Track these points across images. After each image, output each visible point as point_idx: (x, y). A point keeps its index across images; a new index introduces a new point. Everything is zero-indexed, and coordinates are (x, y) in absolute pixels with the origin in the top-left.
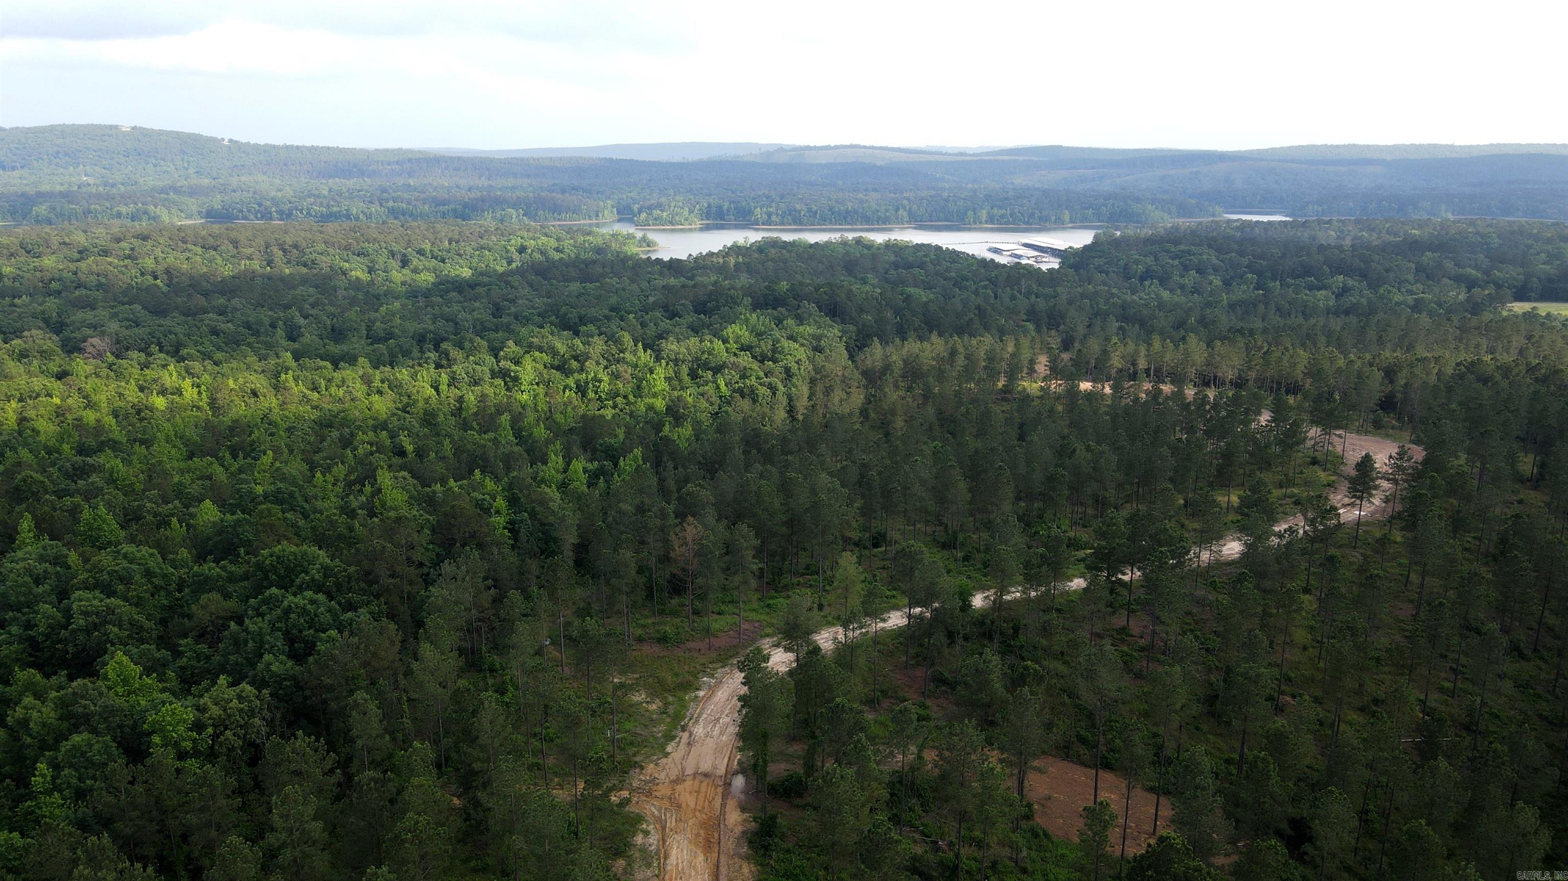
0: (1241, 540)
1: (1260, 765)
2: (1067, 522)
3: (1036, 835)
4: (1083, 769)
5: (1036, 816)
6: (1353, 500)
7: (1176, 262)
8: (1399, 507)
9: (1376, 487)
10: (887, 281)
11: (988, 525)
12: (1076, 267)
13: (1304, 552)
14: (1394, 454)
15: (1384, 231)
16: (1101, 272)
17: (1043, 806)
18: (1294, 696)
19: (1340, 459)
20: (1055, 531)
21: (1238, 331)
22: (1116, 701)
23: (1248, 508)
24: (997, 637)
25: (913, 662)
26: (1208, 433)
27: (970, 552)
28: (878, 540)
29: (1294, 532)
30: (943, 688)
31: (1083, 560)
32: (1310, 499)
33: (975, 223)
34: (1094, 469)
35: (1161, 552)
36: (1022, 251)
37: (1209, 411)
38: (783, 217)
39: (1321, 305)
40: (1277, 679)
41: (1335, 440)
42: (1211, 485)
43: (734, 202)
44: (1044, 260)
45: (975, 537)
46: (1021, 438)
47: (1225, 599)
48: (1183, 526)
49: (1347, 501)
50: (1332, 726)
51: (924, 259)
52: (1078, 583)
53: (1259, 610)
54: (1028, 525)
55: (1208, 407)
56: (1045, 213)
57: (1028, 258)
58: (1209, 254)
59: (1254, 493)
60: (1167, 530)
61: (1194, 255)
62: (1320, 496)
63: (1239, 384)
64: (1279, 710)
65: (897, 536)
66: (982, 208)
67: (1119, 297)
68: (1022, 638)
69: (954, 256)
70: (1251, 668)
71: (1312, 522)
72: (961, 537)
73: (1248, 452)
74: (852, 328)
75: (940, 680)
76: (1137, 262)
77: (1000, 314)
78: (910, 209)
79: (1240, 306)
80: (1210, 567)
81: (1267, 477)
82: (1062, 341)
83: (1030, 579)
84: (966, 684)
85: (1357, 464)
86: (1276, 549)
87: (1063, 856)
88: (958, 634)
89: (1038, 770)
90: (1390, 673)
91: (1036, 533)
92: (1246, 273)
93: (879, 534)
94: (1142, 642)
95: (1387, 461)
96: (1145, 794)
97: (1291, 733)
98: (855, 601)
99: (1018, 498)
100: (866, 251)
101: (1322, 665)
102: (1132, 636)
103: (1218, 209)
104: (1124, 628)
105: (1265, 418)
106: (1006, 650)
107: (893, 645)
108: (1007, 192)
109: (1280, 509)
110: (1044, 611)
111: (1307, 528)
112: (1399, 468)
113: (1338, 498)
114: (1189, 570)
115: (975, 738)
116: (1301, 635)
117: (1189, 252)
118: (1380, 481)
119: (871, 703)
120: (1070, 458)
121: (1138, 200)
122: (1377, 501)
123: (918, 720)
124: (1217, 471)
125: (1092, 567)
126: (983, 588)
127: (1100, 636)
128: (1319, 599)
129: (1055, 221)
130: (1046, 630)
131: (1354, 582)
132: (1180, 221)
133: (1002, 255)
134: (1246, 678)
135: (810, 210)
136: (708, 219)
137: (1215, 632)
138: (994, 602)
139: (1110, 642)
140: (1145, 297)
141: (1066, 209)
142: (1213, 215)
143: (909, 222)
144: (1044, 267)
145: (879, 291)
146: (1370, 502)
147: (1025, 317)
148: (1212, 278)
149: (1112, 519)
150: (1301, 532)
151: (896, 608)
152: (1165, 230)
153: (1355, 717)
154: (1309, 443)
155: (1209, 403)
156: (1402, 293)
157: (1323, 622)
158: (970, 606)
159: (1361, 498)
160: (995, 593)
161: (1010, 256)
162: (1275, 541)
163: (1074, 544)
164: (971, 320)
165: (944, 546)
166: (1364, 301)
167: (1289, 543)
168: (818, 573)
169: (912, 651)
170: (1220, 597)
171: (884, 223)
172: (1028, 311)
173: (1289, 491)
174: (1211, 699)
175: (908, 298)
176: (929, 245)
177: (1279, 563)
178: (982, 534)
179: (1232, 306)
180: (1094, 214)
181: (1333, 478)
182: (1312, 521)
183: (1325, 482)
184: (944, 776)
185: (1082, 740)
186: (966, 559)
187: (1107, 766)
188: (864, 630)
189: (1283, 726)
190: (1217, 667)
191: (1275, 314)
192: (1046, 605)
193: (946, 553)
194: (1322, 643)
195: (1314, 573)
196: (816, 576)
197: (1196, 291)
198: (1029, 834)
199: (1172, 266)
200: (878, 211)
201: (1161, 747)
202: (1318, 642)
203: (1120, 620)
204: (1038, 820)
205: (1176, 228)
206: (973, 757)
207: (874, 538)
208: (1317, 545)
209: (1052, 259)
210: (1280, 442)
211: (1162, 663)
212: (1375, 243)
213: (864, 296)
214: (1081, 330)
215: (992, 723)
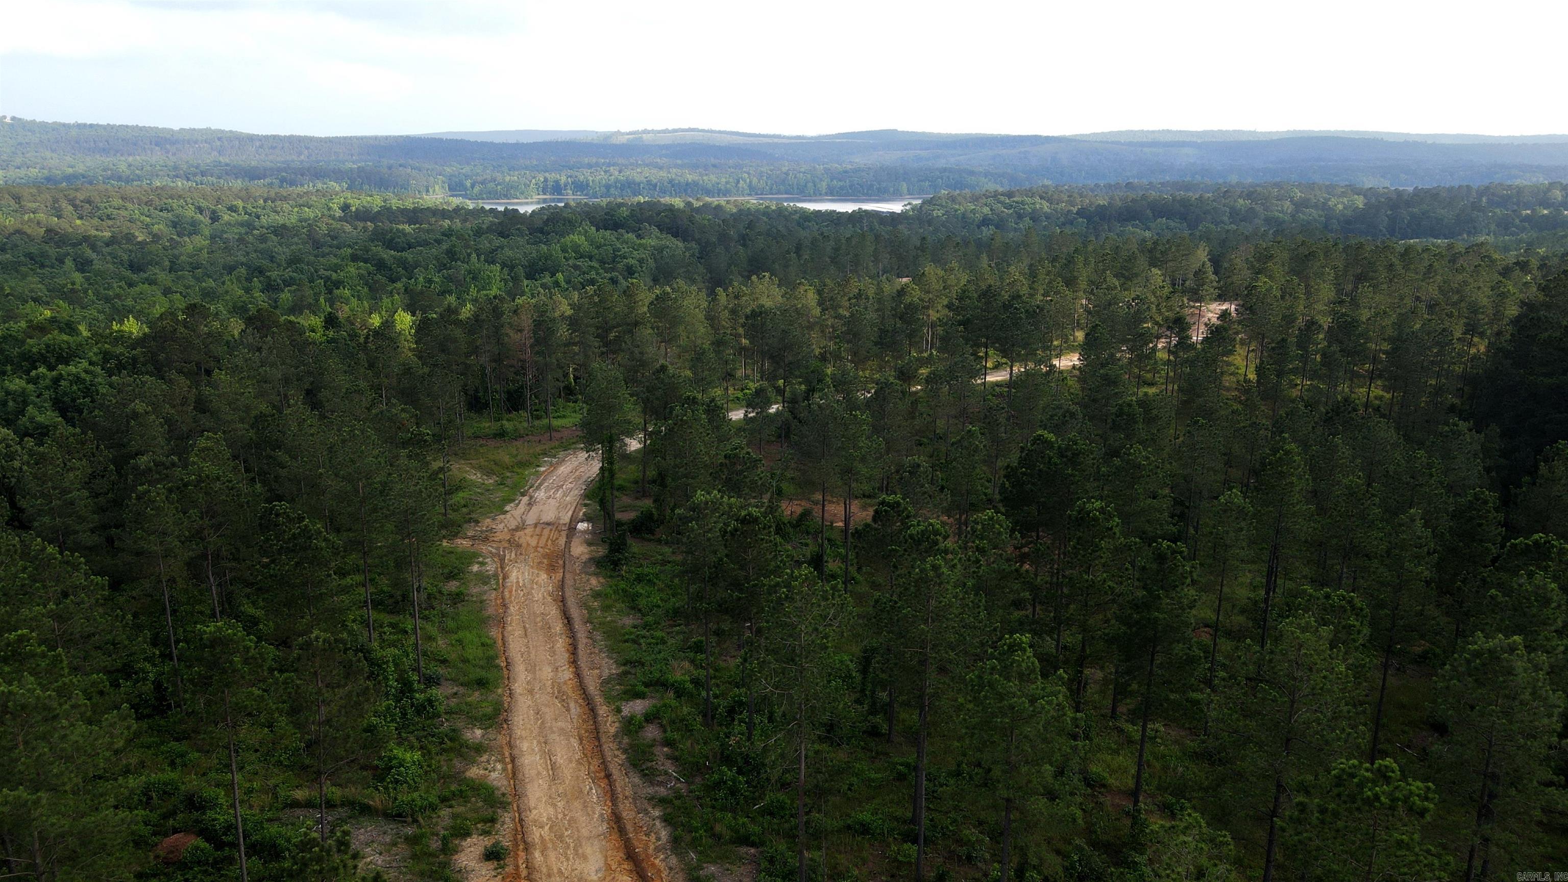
38: (622, 190)
56: (884, 185)
66: (821, 180)
78: (750, 182)
108: (846, 168)
129: (894, 193)
141: (904, 180)
200: (718, 184)
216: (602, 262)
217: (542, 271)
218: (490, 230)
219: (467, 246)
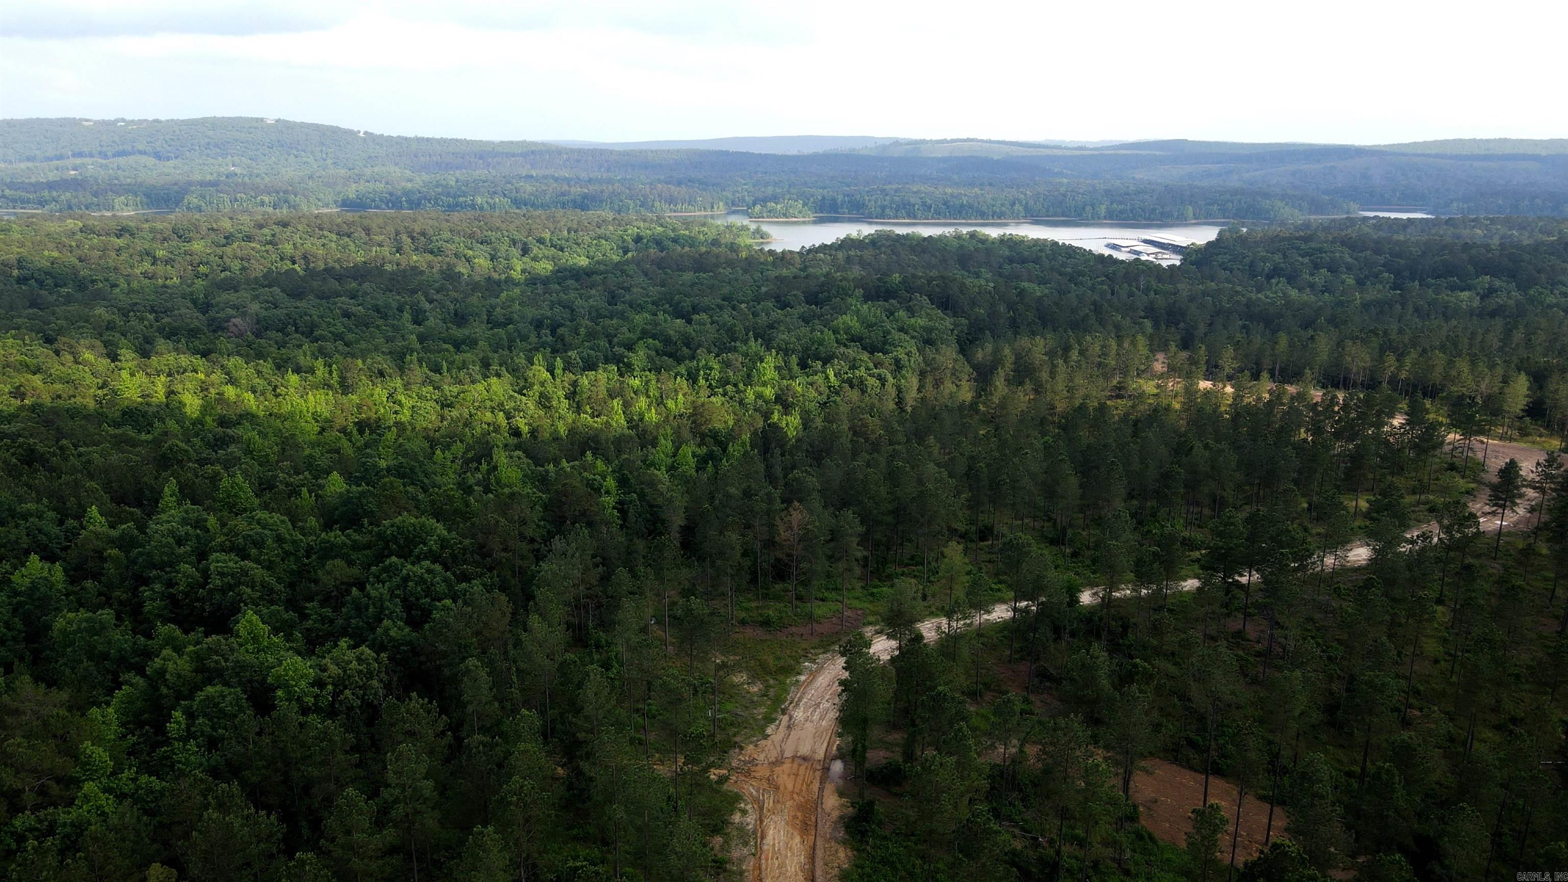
0: (1369, 545)
1: (1384, 777)
2: (1182, 521)
3: (1140, 837)
4: (1193, 773)
5: (1141, 818)
6: (1494, 508)
7: (1306, 260)
8: (1545, 518)
9: (1521, 496)
10: (1000, 275)
11: (1098, 522)
12: (1198, 264)
13: (1438, 560)
14: (1541, 461)
15: (1537, 230)
16: (1225, 269)
17: (1149, 809)
18: (1421, 710)
19: (1481, 466)
20: (1168, 529)
21: (1371, 331)
22: (1229, 706)
23: (1378, 512)
24: (1104, 634)
25: (1017, 657)
26: (1337, 435)
27: (1079, 549)
28: (985, 533)
29: (1427, 538)
30: (1048, 684)
31: (1198, 560)
32: (1447, 506)
33: (1093, 218)
34: (1212, 468)
35: (1282, 553)
36: (1141, 247)
37: (1338, 412)
38: (897, 211)
39: (1465, 307)
40: (1404, 691)
41: (1476, 445)
42: (1337, 487)
43: (848, 195)
44: (1165, 256)
45: (1084, 533)
46: (1135, 434)
47: (1349, 607)
48: (1306, 530)
49: (1487, 509)
50: (1464, 744)
51: (1039, 254)
52: (1191, 584)
53: (1387, 618)
54: (1140, 523)
55: (1336, 409)
56: (1167, 209)
57: (1148, 254)
58: (1342, 252)
59: (1385, 497)
60: (1290, 531)
61: (1325, 252)
62: (1458, 502)
63: (1372, 384)
64: (1406, 723)
65: (1005, 529)
66: (1101, 203)
67: (1243, 296)
68: (1131, 636)
69: (1071, 252)
70: (1377, 676)
71: (1448, 530)
72: (1069, 532)
73: (1379, 456)
74: (964, 321)
75: (1044, 675)
76: (1264, 260)
77: (1117, 311)
78: (1027, 203)
79: (1374, 306)
80: (1335, 572)
81: (1399, 481)
82: (1182, 339)
83: (1142, 576)
84: (1072, 680)
85: (1501, 470)
86: (1408, 556)
87: (1168, 860)
88: (1065, 629)
89: (1145, 770)
90: (1530, 691)
91: (1149, 532)
92: (1381, 272)
93: (986, 527)
94: (1258, 647)
95: (1534, 469)
96: (1258, 802)
97: (1419, 745)
98: (960, 592)
99: (1130, 496)
100: (980, 245)
101: (1454, 679)
102: (1248, 640)
103: (1353, 206)
104: (1240, 632)
105: (1397, 421)
106: (1114, 648)
107: (997, 638)
108: (1128, 187)
109: (1413, 516)
110: (1155, 610)
111: (1442, 536)
112: (1548, 477)
113: (1477, 506)
114: (1312, 574)
115: (1080, 734)
116: (1431, 647)
117: (1321, 250)
118: (1524, 489)
119: (973, 695)
120: (1186, 456)
121: (1266, 196)
122: (1521, 511)
123: (1021, 714)
124: (1345, 473)
125: (1207, 567)
126: (1092, 585)
127: (1213, 639)
128: (1454, 610)
129: (1178, 218)
130: (1156, 629)
131: (1493, 594)
132: (1312, 217)
133: (1120, 251)
134: (1371, 687)
135: (924, 204)
136: (822, 212)
137: (1338, 640)
138: (1103, 599)
139: (1225, 643)
140: (1271, 295)
141: (1190, 204)
142: (1348, 212)
143: (1025, 217)
144: (1165, 264)
145: (992, 285)
146: (1514, 511)
147: (1142, 314)
148: (1344, 277)
149: (1229, 518)
150: (1436, 540)
151: (1002, 601)
152: (1296, 227)
153: (1490, 735)
154: (1447, 448)
155: (1338, 403)
156: (1555, 295)
157: (1457, 634)
158: (1078, 602)
159: (1504, 507)
160: (1105, 590)
161: (1129, 252)
162: (1405, 548)
163: (1189, 544)
164: (1087, 315)
165: (1053, 542)
166: (1511, 302)
167: (1423, 549)
168: (923, 564)
169: (1016, 645)
170: (1344, 604)
171: (999, 218)
172: (1146, 308)
173: (1423, 497)
174: (1331, 709)
175: (1022, 293)
176: (1046, 240)
177: (1410, 570)
178: (1092, 532)
179: (1366, 306)
180: (1219, 210)
181: (1473, 485)
182: (1447, 528)
183: (1463, 490)
184: (1047, 771)
185: (1191, 744)
186: (1075, 555)
187: (1218, 772)
188: (968, 621)
189: (1410, 738)
190: (1339, 676)
191: (1412, 315)
192: (1157, 604)
193: (1054, 549)
194: (1455, 656)
195: (1449, 584)
196: (921, 567)
197: (1326, 289)
198: (1134, 836)
199: (1302, 264)
200: (993, 206)
201: (1277, 755)
202: (1451, 655)
203: (1235, 624)
204: (1143, 823)
205: (1307, 225)
206: (1078, 753)
207: (981, 532)
208: (1452, 554)
209: (1173, 256)
210: (1415, 446)
211: (1280, 669)
212: (1525, 243)
213: (977, 290)
214: (1202, 328)
215: (1097, 722)
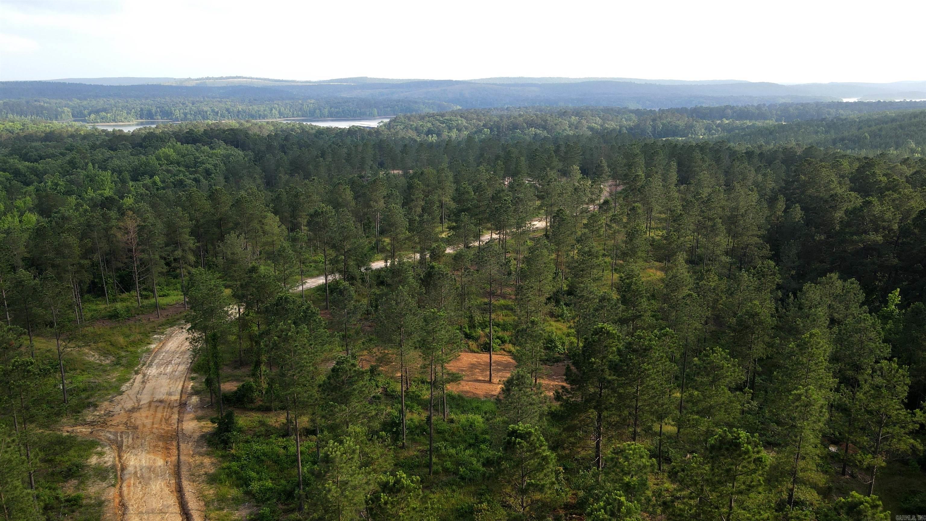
43: (159, 107)
78: (280, 110)
121: (416, 102)
135: (213, 111)
136: (142, 119)
216: (187, 167)
217: (143, 174)
218: (101, 145)
219: (85, 158)
